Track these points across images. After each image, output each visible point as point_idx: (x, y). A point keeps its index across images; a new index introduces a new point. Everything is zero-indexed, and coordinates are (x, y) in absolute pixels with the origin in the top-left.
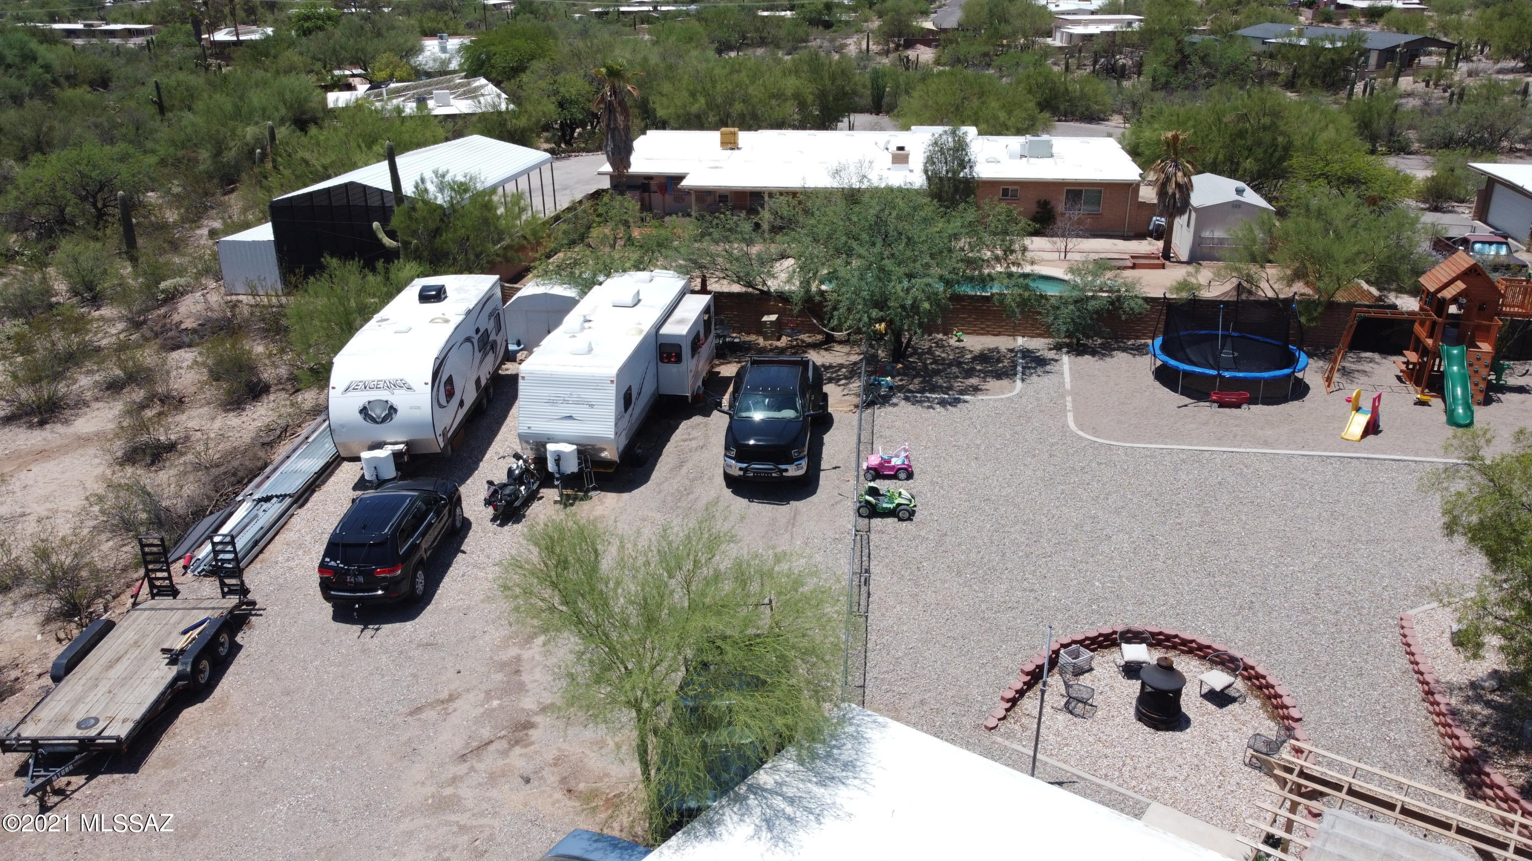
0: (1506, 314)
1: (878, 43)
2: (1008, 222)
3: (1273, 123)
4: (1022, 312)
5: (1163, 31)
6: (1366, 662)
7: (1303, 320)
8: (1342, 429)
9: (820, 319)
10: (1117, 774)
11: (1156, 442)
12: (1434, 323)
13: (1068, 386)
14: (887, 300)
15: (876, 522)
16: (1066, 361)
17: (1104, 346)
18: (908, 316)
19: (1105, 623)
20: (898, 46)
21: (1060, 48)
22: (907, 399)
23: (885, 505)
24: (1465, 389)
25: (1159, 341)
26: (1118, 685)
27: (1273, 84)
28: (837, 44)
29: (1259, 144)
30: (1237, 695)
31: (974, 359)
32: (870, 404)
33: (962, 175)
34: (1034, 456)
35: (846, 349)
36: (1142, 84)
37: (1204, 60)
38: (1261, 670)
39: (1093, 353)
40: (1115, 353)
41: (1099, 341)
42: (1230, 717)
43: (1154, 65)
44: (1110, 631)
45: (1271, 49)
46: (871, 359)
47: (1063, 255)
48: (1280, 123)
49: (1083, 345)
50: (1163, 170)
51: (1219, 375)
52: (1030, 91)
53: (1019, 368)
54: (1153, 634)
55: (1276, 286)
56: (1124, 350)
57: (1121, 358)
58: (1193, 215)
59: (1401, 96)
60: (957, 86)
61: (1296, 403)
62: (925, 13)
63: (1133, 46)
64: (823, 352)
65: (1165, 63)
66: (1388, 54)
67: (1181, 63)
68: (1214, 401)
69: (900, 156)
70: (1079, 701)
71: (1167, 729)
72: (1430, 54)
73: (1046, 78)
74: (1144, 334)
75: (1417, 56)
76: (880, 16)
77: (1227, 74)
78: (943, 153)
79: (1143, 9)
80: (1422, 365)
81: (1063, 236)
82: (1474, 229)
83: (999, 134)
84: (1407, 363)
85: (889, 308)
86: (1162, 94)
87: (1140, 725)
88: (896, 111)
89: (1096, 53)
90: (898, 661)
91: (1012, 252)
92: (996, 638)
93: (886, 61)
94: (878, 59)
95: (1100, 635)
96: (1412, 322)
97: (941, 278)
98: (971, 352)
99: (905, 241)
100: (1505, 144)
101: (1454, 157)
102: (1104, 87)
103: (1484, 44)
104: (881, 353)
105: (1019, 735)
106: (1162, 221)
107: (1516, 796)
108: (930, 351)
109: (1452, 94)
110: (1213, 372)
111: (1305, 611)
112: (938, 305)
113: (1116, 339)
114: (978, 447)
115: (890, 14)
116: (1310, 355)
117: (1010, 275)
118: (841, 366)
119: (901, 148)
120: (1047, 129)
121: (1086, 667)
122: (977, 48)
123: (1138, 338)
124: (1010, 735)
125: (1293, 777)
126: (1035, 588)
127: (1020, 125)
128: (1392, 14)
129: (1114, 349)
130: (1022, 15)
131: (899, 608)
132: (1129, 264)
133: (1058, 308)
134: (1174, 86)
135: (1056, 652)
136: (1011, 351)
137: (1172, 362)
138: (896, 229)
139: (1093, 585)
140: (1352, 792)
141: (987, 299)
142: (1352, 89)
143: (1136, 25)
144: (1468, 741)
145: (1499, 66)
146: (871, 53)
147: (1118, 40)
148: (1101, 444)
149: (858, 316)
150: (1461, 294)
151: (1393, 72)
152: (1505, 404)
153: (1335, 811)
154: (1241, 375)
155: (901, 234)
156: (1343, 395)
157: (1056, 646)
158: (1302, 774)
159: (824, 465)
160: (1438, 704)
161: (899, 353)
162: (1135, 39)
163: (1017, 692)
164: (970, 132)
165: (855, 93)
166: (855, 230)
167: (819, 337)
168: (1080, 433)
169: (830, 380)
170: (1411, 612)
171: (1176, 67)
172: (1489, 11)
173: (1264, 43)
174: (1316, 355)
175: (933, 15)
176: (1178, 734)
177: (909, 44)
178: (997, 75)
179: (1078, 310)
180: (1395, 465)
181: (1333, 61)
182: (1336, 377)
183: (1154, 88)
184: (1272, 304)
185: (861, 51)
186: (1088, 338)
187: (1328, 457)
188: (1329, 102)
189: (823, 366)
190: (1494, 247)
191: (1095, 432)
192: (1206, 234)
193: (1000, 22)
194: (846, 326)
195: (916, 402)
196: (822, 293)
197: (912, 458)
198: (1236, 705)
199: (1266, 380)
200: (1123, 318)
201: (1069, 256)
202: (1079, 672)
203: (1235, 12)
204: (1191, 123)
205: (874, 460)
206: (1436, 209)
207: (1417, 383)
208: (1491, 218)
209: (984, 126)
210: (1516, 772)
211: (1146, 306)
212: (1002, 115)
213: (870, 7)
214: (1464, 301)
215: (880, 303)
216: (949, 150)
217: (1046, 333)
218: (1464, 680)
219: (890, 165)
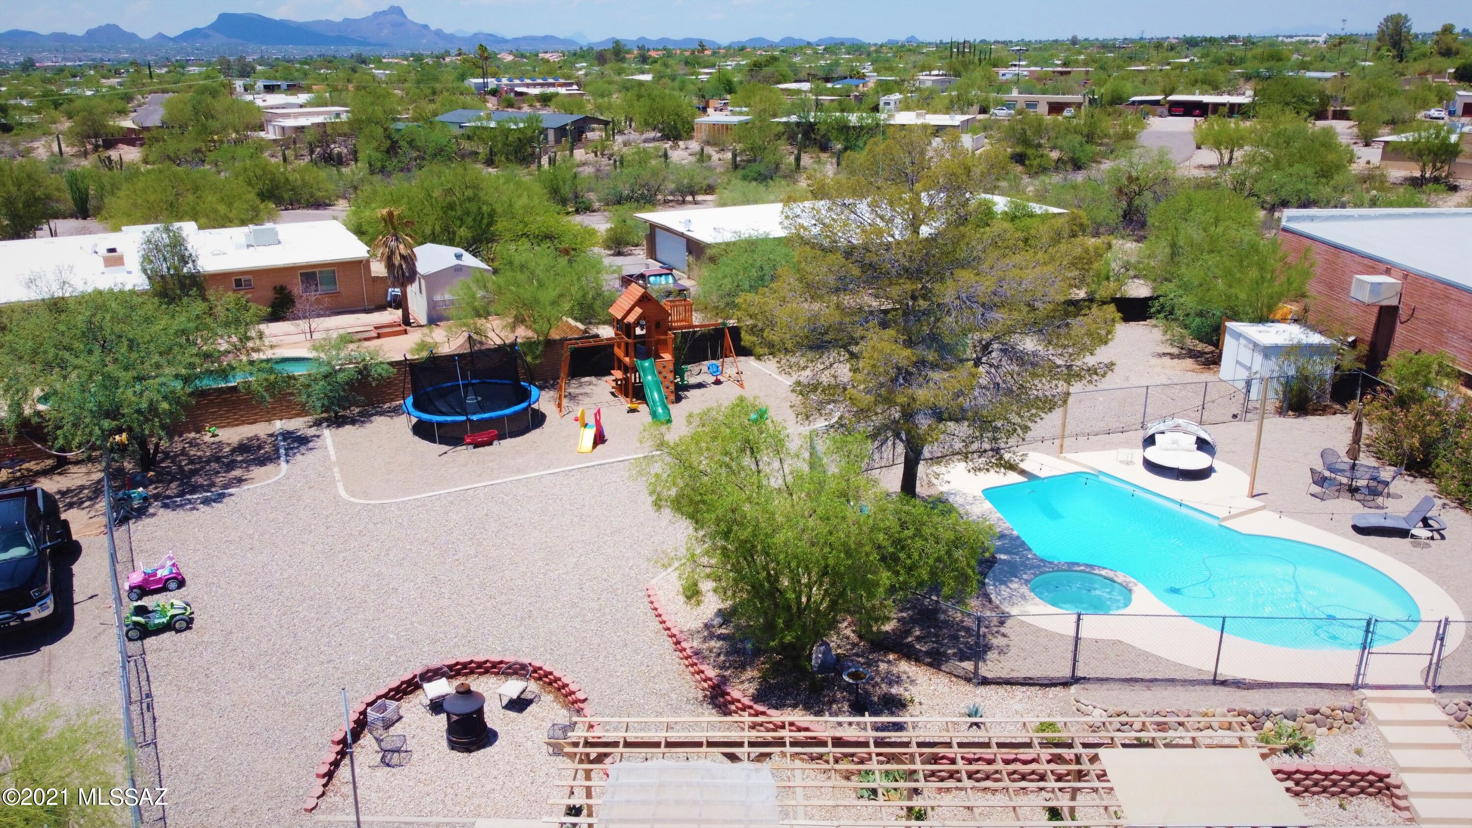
0: (676, 328)
1: (73, 145)
2: (238, 310)
3: (475, 195)
4: (273, 396)
5: (369, 121)
6: (628, 633)
7: (529, 359)
8: (576, 444)
9: (43, 440)
10: (441, 806)
11: (425, 492)
12: (627, 344)
13: (333, 458)
14: (118, 409)
15: (151, 642)
16: (328, 435)
17: (361, 414)
18: (147, 420)
19: (406, 670)
20: (96, 148)
21: (275, 141)
22: (165, 506)
23: (157, 621)
24: (660, 392)
25: (410, 400)
26: (428, 724)
27: (476, 162)
28: (21, 148)
29: (468, 213)
30: (532, 697)
31: (233, 451)
32: (123, 520)
33: (185, 270)
34: (311, 532)
35: (83, 469)
36: (360, 170)
37: (411, 143)
38: (547, 668)
39: (353, 422)
40: (373, 418)
41: (357, 410)
42: (530, 718)
43: (367, 151)
44: (411, 676)
45: (468, 132)
46: (115, 474)
47: (308, 336)
48: (481, 194)
49: (342, 416)
50: (385, 244)
51: (468, 419)
52: (249, 183)
53: (282, 451)
54: (450, 667)
55: (502, 335)
56: (382, 413)
57: (380, 423)
58: (423, 281)
59: (578, 166)
60: (167, 182)
61: (537, 431)
62: (123, 112)
63: (345, 135)
64: (56, 478)
65: (377, 149)
66: (561, 131)
67: (393, 149)
68: (469, 444)
69: (113, 257)
70: (393, 751)
71: (479, 749)
72: (593, 130)
73: (263, 170)
74: (397, 396)
75: (583, 132)
76: (70, 117)
77: (434, 156)
78: (159, 251)
79: (349, 101)
80: (627, 379)
81: (305, 318)
82: (647, 266)
83: (223, 226)
84: (616, 380)
85: (123, 415)
86: (380, 176)
87: (455, 753)
88: (103, 212)
89: (310, 144)
90: (199, 777)
91: (249, 339)
92: (301, 718)
93: (86, 163)
94: (75, 161)
95: (403, 683)
96: (612, 346)
97: (177, 376)
98: (229, 444)
99: (126, 343)
100: (659, 197)
101: (624, 209)
102: (325, 175)
103: (631, 120)
104: (128, 465)
105: (341, 805)
106: (398, 291)
107: (751, 704)
108: (183, 452)
109: (615, 161)
110: (464, 418)
111: (574, 605)
112: (178, 403)
113: (371, 404)
114: (251, 536)
115: (82, 114)
116: (541, 388)
117: (252, 363)
118: (82, 488)
119: (113, 250)
120: (272, 218)
121: (395, 718)
122: (187, 145)
123: (392, 400)
124: (330, 810)
125: (581, 749)
126: (333, 657)
127: (243, 217)
128: (559, 98)
129: (372, 415)
130: (228, 110)
131: (191, 723)
132: (374, 334)
133: (309, 386)
134: (390, 169)
135: (364, 713)
136: (271, 435)
137: (426, 417)
138: (113, 332)
139: (388, 638)
140: (628, 744)
141: (234, 388)
142: (539, 162)
143: (344, 117)
144: (711, 672)
145: (644, 137)
146: (65, 156)
147: (329, 131)
148: (374, 506)
149: (87, 430)
150: (640, 317)
151: (568, 145)
152: (691, 399)
153: (617, 765)
154: (486, 415)
155: (120, 337)
156: (572, 416)
157: (362, 707)
158: (587, 744)
159: (77, 597)
160: (685, 650)
161: (147, 461)
162: (346, 129)
163: (331, 764)
164: (188, 229)
165: (48, 197)
166: (66, 341)
167: (50, 462)
168: (352, 499)
169: (70, 506)
170: (653, 582)
171: (388, 152)
172: (629, 94)
173: (461, 127)
174: (547, 387)
175: (133, 115)
176: (489, 750)
177: (110, 144)
178: (214, 170)
179: (329, 384)
180: (621, 465)
181: (519, 139)
182: (565, 402)
183: (372, 173)
184: (501, 350)
185: (53, 154)
186: (345, 409)
187: (570, 471)
188: (523, 174)
189: (60, 492)
190: (663, 278)
191: (366, 495)
192: (438, 297)
193: (206, 119)
194: (75, 443)
195: (175, 507)
196: (38, 414)
197: (180, 566)
198: (533, 706)
199: (509, 416)
200: (374, 384)
201: (315, 336)
202: (388, 725)
203: (432, 101)
204: (406, 200)
205: (137, 578)
206: (619, 254)
207: (626, 396)
208: (659, 257)
209: (203, 220)
210: (746, 685)
211: (392, 369)
212: (222, 208)
213: (56, 108)
214: (643, 322)
215: (113, 413)
216: (165, 247)
217: (303, 412)
218: (698, 624)
219: (103, 269)
